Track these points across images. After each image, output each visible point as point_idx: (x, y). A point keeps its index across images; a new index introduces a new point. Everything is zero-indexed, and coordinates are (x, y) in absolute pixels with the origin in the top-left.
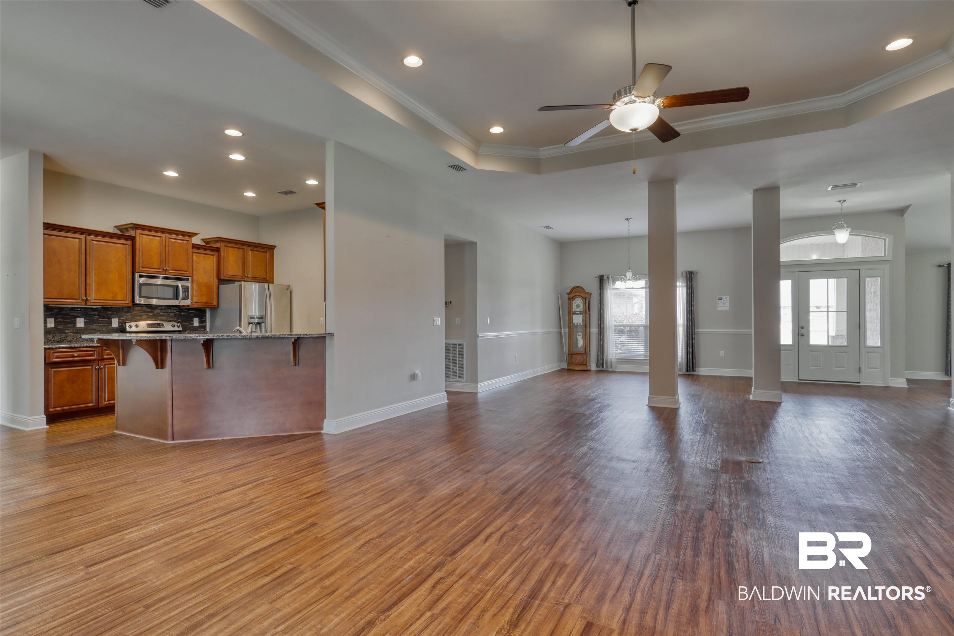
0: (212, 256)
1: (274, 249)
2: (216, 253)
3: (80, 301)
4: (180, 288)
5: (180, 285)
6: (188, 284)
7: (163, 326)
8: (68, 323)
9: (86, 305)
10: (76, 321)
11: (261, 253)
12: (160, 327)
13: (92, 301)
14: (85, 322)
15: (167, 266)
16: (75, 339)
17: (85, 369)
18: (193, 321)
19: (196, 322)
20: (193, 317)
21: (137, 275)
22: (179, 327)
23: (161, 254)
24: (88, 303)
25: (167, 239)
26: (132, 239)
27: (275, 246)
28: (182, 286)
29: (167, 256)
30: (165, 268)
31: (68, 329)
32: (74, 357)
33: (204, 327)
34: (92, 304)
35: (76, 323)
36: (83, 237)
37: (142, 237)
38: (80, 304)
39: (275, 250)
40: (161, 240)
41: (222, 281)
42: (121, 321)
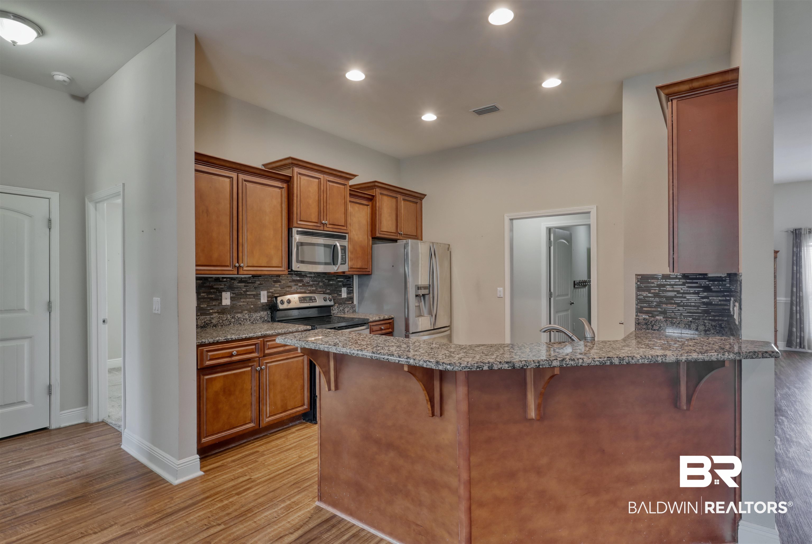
0: (366, 207)
1: (423, 198)
2: (370, 203)
3: (231, 268)
4: (339, 248)
5: (338, 244)
6: (345, 243)
7: (315, 299)
8: (212, 299)
9: (238, 274)
10: (221, 296)
11: (412, 204)
12: (313, 302)
13: (245, 268)
14: (231, 298)
15: (325, 219)
16: (221, 321)
17: (244, 372)
18: (341, 291)
19: (344, 293)
20: (341, 287)
21: (294, 230)
22: (330, 301)
23: (319, 201)
24: (241, 272)
25: (325, 182)
26: (288, 180)
27: (426, 195)
28: (341, 246)
29: (325, 204)
30: (323, 222)
31: (212, 307)
32: (231, 355)
33: (351, 299)
34: (245, 272)
35: (221, 300)
36: (234, 175)
37: (300, 178)
38: (231, 272)
39: (424, 201)
40: (320, 183)
41: (376, 239)
42: (270, 294)
